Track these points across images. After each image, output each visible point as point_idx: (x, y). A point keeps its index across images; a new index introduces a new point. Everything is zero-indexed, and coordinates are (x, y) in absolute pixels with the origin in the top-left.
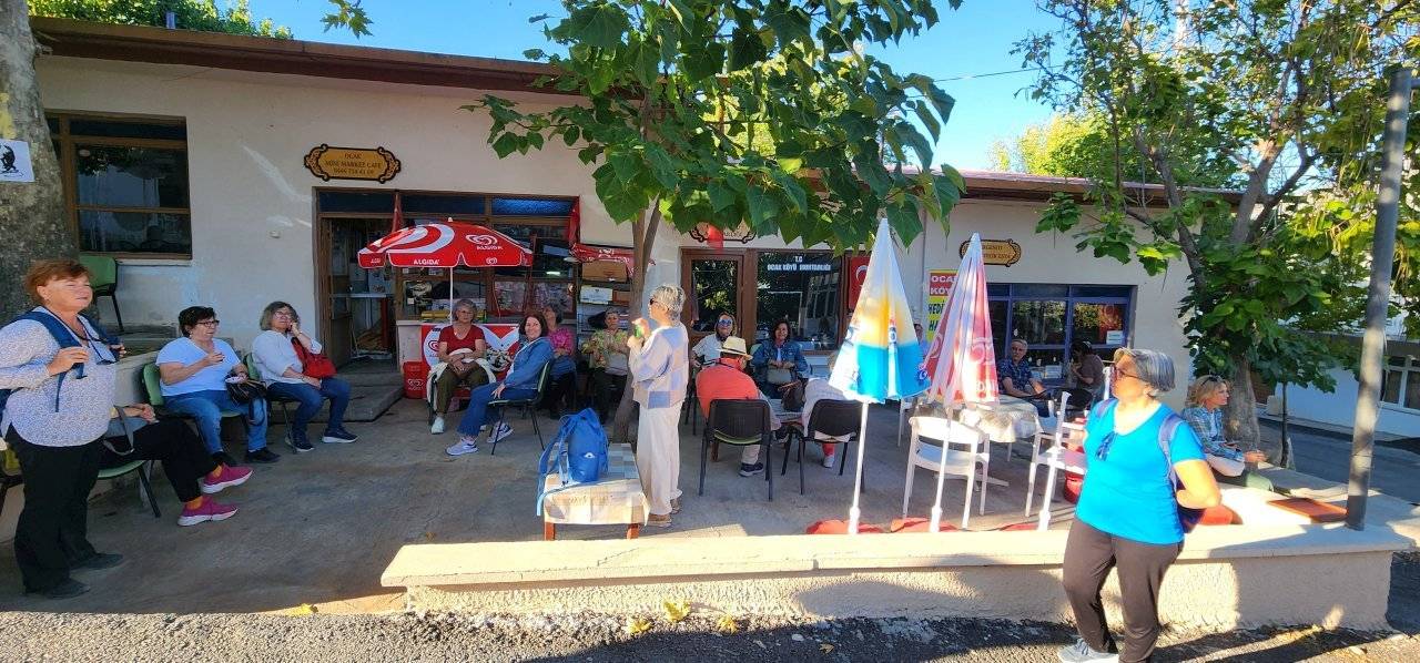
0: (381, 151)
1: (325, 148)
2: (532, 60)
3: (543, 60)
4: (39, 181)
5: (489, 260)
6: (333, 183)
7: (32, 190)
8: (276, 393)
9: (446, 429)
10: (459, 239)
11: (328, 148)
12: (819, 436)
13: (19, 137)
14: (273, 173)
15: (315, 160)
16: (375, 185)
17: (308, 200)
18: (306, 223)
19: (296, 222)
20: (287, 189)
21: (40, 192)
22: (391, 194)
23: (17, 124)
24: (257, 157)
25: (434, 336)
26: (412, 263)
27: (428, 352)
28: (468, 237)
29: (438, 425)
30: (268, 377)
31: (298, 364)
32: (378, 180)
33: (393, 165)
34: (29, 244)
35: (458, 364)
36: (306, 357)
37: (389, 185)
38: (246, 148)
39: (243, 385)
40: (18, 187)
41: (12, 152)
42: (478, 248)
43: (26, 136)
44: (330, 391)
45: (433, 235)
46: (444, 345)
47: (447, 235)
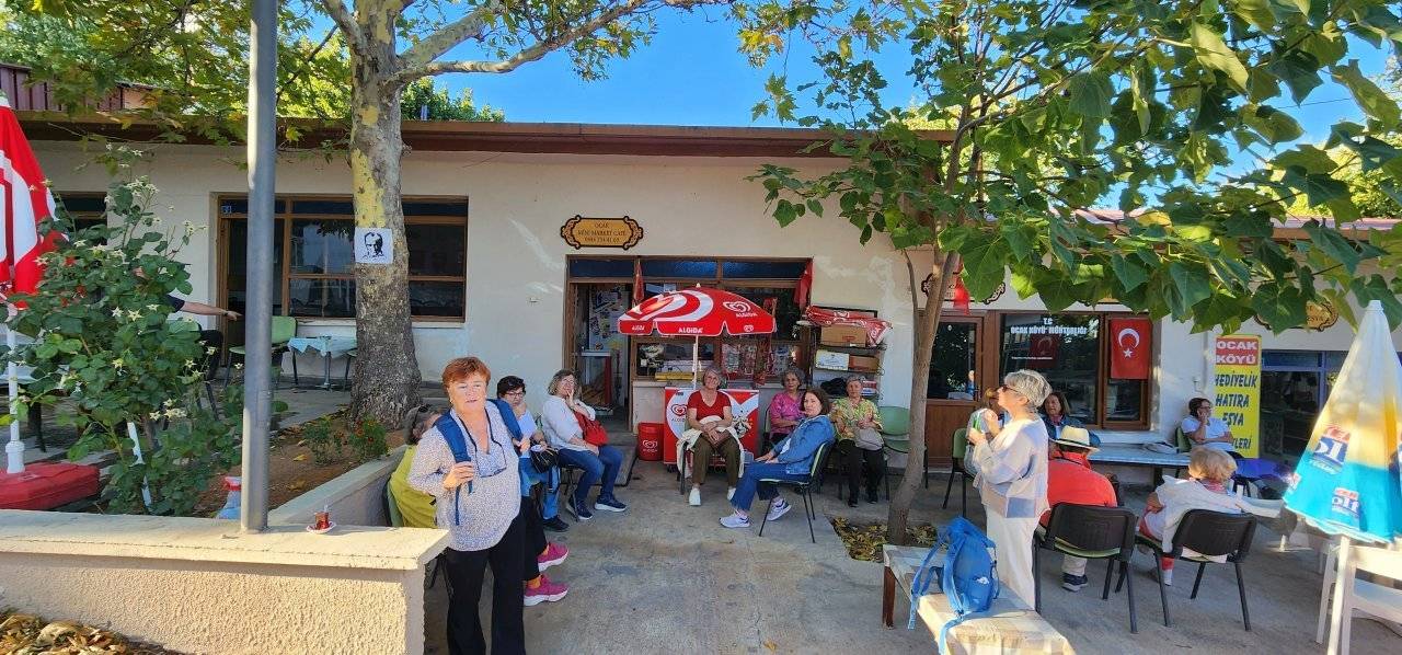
0: (626, 219)
1: (578, 219)
2: (805, 127)
3: (815, 126)
4: (396, 263)
5: (746, 327)
6: (584, 251)
7: (391, 270)
8: (564, 459)
9: (703, 499)
10: (718, 307)
11: (581, 218)
12: (1187, 553)
13: (387, 226)
14: (533, 242)
15: (568, 231)
16: (620, 252)
17: (561, 267)
18: (556, 287)
19: (552, 289)
20: (545, 258)
21: (395, 272)
22: (630, 261)
23: (387, 214)
24: (522, 229)
25: (679, 401)
26: (677, 331)
27: (671, 416)
28: (725, 304)
29: (695, 496)
30: (558, 443)
31: (579, 430)
32: (622, 247)
33: (636, 231)
34: (386, 317)
35: (713, 433)
36: (586, 423)
37: (632, 252)
38: (514, 222)
39: (545, 453)
40: (383, 269)
41: (381, 239)
42: (738, 315)
43: (392, 225)
44: (606, 459)
45: (692, 304)
46: (694, 412)
47: (706, 304)
